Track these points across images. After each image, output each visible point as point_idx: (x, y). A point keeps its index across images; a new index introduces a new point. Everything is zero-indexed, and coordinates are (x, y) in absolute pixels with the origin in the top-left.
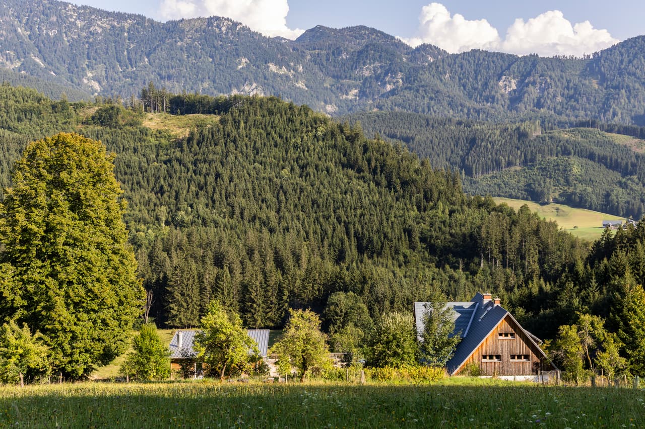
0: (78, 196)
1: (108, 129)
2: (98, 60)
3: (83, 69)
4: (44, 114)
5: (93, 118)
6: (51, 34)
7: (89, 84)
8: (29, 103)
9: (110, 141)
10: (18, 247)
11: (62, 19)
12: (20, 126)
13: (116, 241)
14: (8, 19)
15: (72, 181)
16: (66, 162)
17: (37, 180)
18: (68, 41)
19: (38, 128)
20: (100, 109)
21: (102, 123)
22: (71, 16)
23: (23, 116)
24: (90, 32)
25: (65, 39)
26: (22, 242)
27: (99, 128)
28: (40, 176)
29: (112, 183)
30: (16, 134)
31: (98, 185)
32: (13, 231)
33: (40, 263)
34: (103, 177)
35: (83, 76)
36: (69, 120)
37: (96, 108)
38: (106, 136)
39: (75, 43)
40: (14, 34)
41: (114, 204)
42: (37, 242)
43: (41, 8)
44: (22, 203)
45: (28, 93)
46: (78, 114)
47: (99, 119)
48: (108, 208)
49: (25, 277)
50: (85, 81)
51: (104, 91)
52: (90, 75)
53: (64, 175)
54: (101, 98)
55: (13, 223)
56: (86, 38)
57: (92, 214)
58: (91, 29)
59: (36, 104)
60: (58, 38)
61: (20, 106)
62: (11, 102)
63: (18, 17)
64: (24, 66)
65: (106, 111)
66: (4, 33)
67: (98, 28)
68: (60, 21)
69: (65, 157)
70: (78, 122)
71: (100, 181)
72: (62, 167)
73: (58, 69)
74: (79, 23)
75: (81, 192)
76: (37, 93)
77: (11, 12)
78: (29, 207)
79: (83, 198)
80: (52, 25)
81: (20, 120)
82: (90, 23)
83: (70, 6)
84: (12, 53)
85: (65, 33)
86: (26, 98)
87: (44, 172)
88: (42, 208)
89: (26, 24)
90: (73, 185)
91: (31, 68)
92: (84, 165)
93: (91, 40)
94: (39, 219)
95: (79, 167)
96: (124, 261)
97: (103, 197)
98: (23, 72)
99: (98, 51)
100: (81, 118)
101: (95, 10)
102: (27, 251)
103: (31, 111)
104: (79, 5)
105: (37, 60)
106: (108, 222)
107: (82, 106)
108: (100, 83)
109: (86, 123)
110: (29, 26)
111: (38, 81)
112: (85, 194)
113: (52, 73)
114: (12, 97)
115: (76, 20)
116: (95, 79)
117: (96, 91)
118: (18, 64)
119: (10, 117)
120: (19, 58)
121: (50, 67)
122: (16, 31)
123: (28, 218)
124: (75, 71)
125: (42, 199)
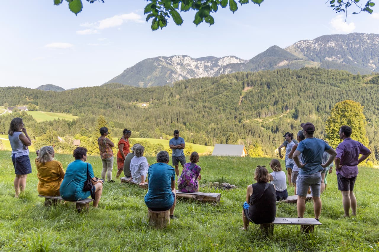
0: (350, 120)
1: (376, 85)
2: (376, 55)
3: (369, 60)
4: (350, 80)
5: (370, 81)
6: (356, 47)
7: (371, 66)
8: (345, 77)
9: (376, 90)
10: (331, 134)
11: (361, 40)
12: (341, 85)
13: (362, 134)
14: (339, 43)
15: (348, 115)
16: (347, 109)
17: (338, 115)
18: (363, 49)
19: (347, 86)
20: (373, 78)
21: (374, 83)
22: (365, 39)
23: (342, 81)
24: (373, 44)
25: (362, 48)
26: (332, 133)
27: (372, 85)
28: (338, 113)
29: (362, 116)
30: (339, 88)
31: (357, 117)
32: (330, 129)
33: (337, 139)
34: (359, 114)
35: (368, 62)
36: (359, 82)
37: (372, 77)
38: (375, 88)
39: (366, 50)
40: (341, 48)
41: (362, 122)
42: (336, 133)
43: (353, 37)
44: (333, 121)
45: (344, 73)
46: (364, 80)
47: (372, 81)
48: (360, 124)
49: (332, 143)
50: (369, 65)
51: (377, 68)
52: (371, 62)
53: (346, 113)
54: (374, 73)
55: (330, 127)
56: (371, 47)
57: (354, 126)
58: (373, 43)
59: (347, 77)
60: (359, 48)
61: (341, 78)
62: (338, 76)
63: (343, 42)
64: (344, 61)
65: (375, 78)
66: (338, 48)
67: (376, 42)
68: (360, 41)
69: (347, 108)
70: (363, 83)
71: (357, 115)
72: (346, 111)
73: (358, 60)
74: (368, 41)
75: (351, 119)
76: (348, 72)
77: (341, 40)
78: (335, 122)
79: (351, 121)
80: (357, 43)
81: (341, 83)
82: (373, 41)
83: (365, 34)
84: (340, 56)
85: (362, 46)
86: (343, 75)
87: (340, 112)
88: (339, 123)
89: (347, 44)
90: (349, 116)
91: (347, 61)
92: (353, 110)
93: (373, 48)
94: (337, 126)
95: (351, 111)
96: (364, 141)
97: (358, 120)
98: (344, 63)
99: (376, 52)
100: (365, 81)
101: (376, 35)
102: (333, 136)
103: (345, 80)
104: (369, 34)
105: (350, 58)
106: (360, 128)
107: (366, 76)
108: (376, 65)
109: (367, 83)
110: (347, 45)
111: (349, 66)
112: (352, 119)
113: (356, 62)
114: (338, 74)
115: (367, 40)
116: (373, 63)
117: (374, 68)
118: (342, 60)
119: (337, 82)
120: (342, 58)
121: (355, 60)
122: (342, 47)
123: (334, 126)
124: (365, 61)
125: (339, 120)
